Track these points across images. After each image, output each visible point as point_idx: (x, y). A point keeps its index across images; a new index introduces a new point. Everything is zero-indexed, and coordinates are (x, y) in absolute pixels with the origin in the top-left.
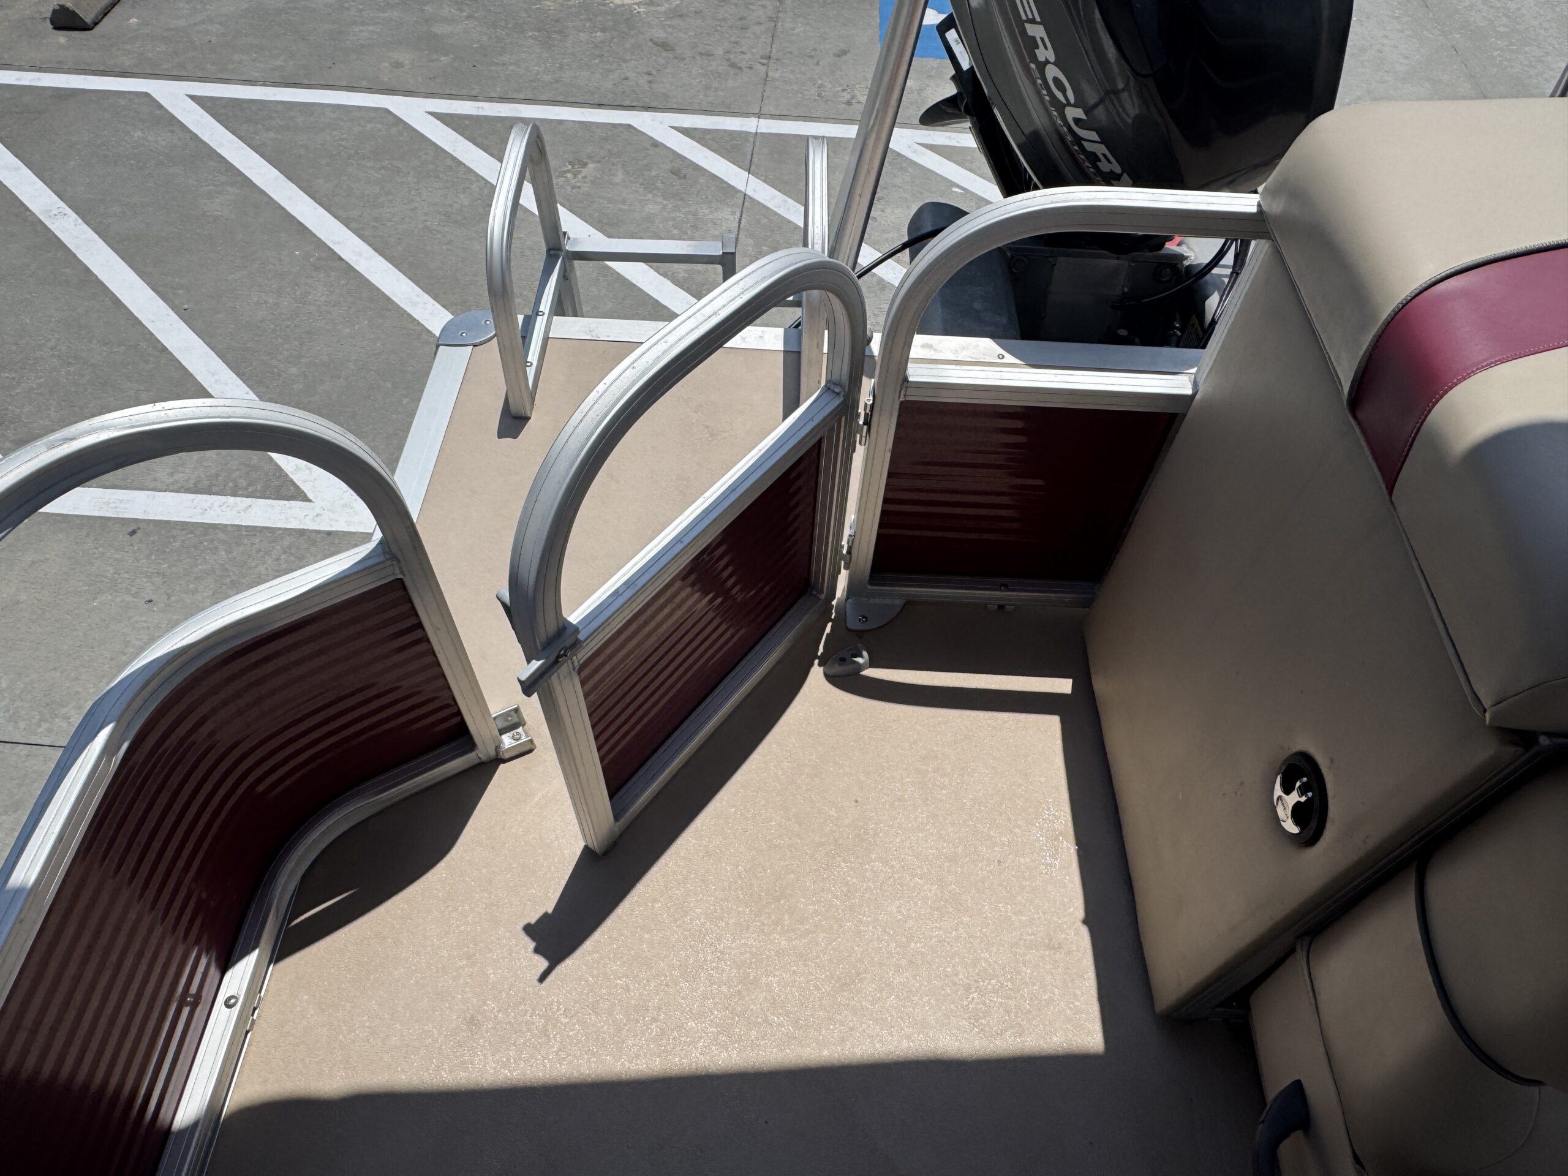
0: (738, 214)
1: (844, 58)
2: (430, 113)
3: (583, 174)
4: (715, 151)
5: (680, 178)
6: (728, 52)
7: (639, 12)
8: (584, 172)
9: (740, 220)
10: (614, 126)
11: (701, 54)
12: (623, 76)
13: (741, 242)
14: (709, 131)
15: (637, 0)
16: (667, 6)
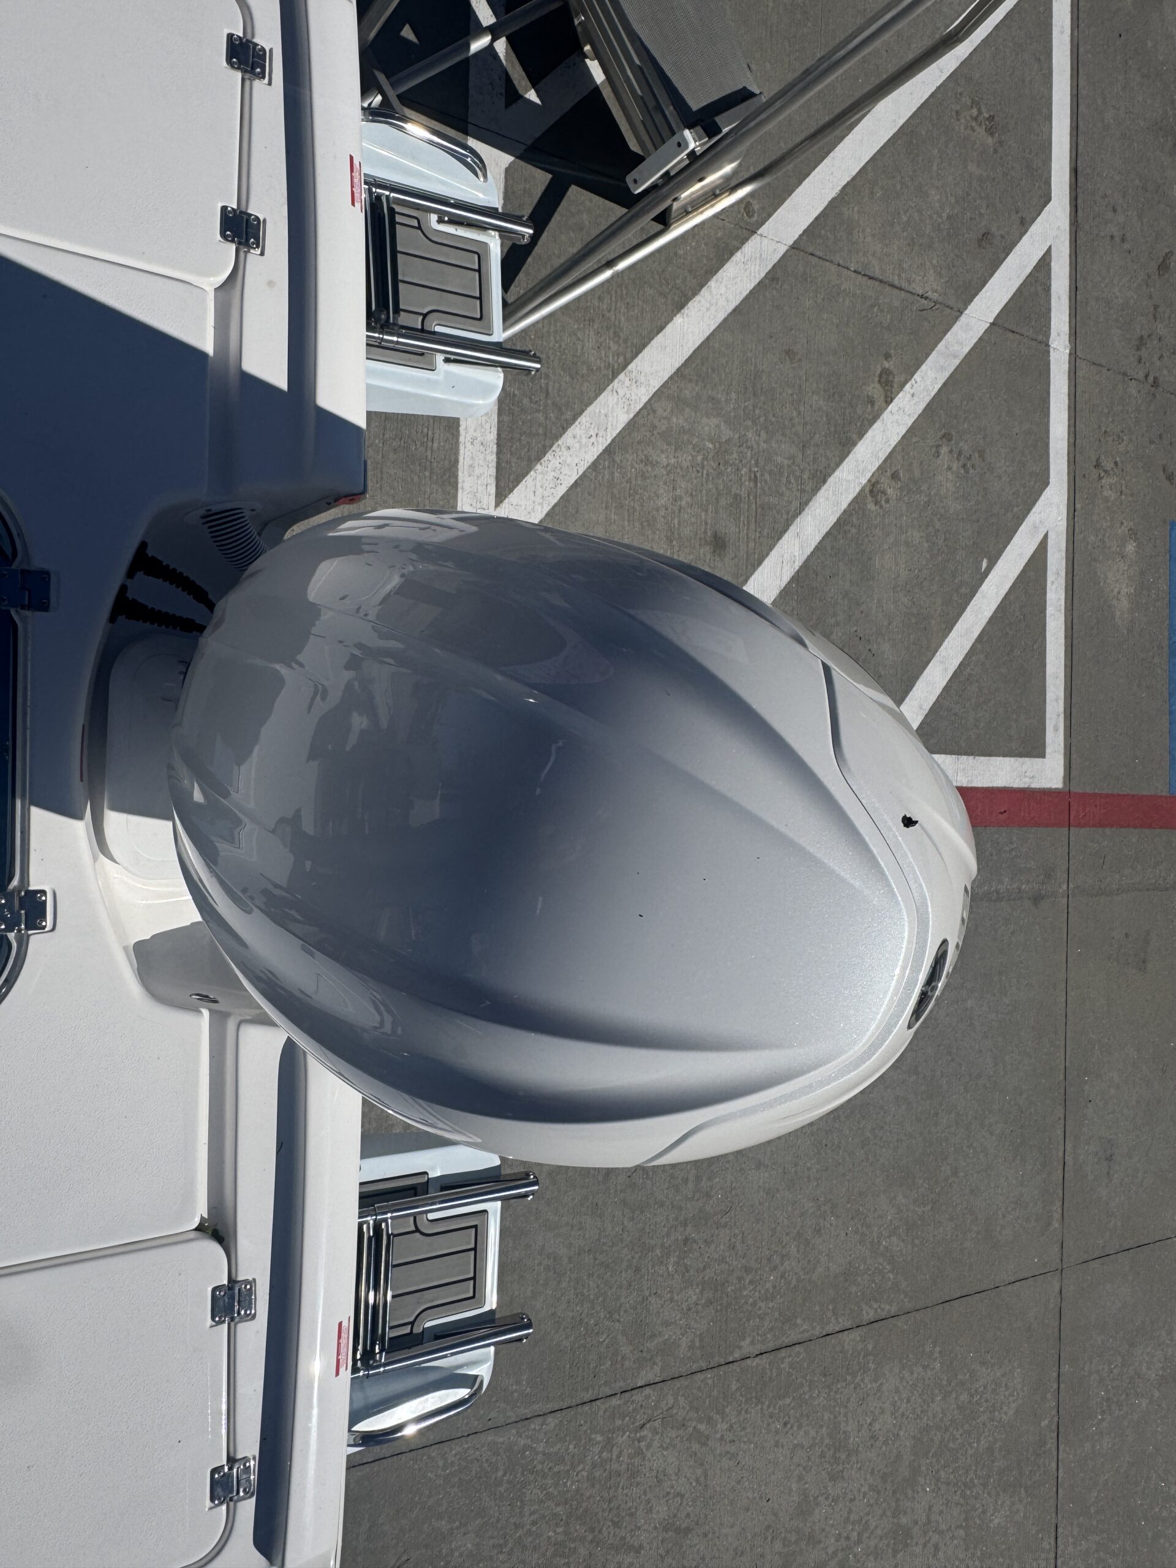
0: (934, 298)
1: (1162, 477)
3: (977, 128)
4: (1020, 291)
5: (980, 241)
6: (1160, 339)
8: (981, 131)
9: (927, 299)
10: (1048, 180)
11: (1156, 307)
12: (1118, 210)
13: (896, 291)
14: (1047, 289)
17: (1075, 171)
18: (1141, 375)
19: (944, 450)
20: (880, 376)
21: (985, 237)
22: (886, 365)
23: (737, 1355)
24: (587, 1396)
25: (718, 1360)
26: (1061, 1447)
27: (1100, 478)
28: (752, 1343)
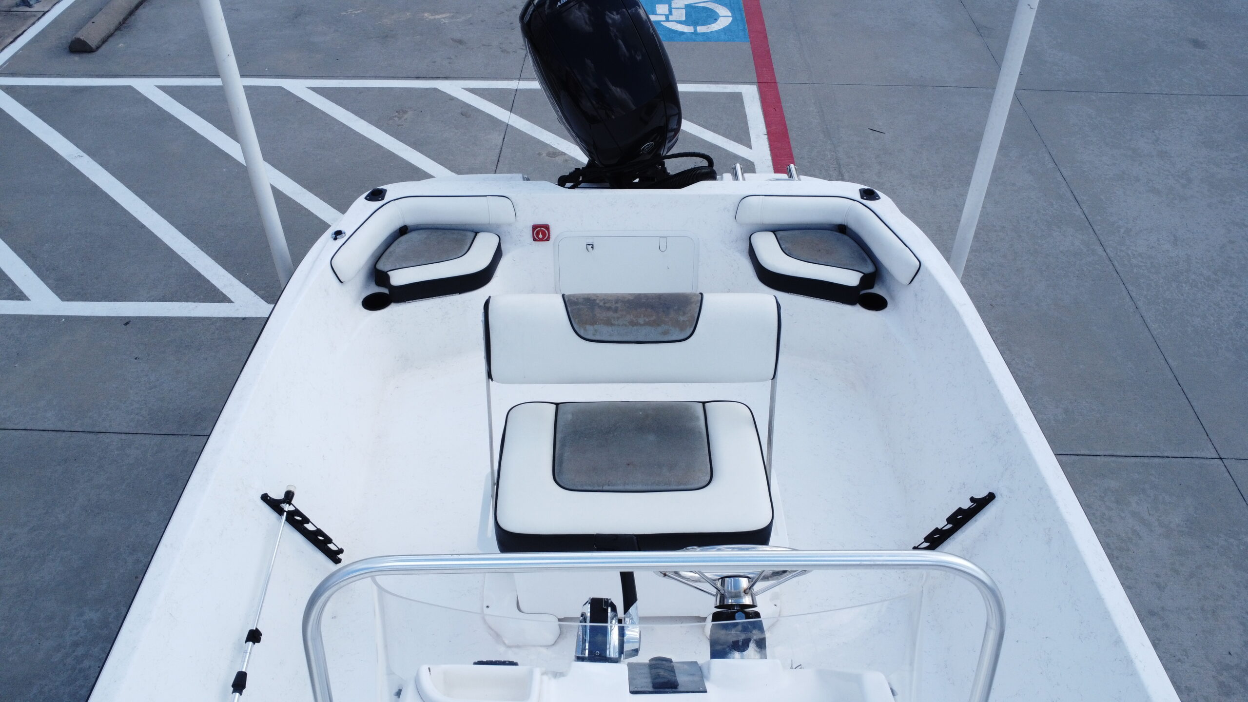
0: (503, 135)
2: (308, 88)
3: (405, 118)
4: (490, 101)
5: (466, 117)
7: (445, 23)
8: (406, 116)
9: (504, 138)
10: (427, 89)
11: (484, 45)
12: (434, 60)
13: (503, 150)
14: (486, 89)
15: (444, 16)
16: (463, 18)
17: (418, 78)
18: (523, 52)
20: (551, 157)
21: (463, 114)
22: (544, 155)
23: (1083, 217)
24: (1115, 274)
25: (1087, 224)
26: (1105, 91)
28: (1076, 211)
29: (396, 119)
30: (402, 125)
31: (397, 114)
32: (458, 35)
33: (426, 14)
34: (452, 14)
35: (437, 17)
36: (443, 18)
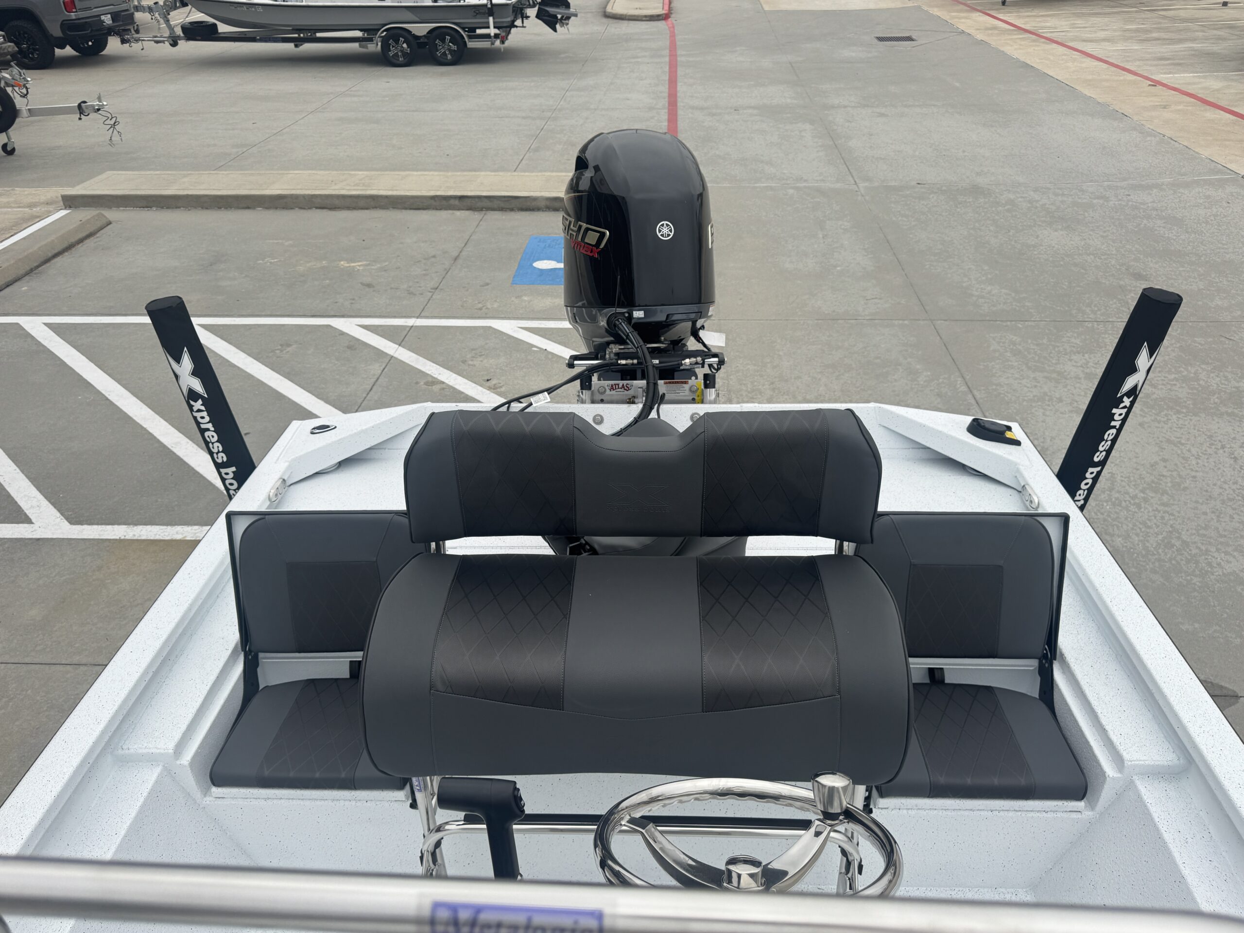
0: (384, 366)
1: (487, 287)
3: (287, 350)
4: (381, 336)
5: (352, 350)
6: (410, 287)
7: (358, 270)
8: (289, 349)
9: (384, 369)
11: (392, 288)
12: (336, 301)
13: (380, 380)
14: (381, 326)
15: (360, 264)
16: (379, 266)
17: (314, 316)
18: (430, 294)
19: (470, 362)
20: (429, 386)
21: (350, 347)
22: (422, 383)
26: (1033, 319)
27: (487, 308)
29: (278, 352)
30: (282, 357)
31: (280, 347)
32: (368, 280)
33: (342, 263)
34: (368, 263)
35: (353, 264)
36: (359, 266)
